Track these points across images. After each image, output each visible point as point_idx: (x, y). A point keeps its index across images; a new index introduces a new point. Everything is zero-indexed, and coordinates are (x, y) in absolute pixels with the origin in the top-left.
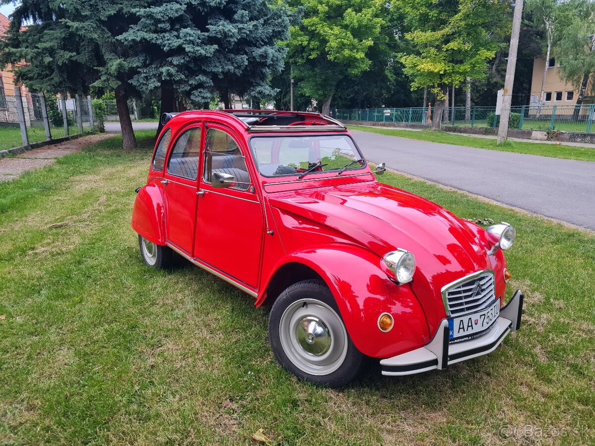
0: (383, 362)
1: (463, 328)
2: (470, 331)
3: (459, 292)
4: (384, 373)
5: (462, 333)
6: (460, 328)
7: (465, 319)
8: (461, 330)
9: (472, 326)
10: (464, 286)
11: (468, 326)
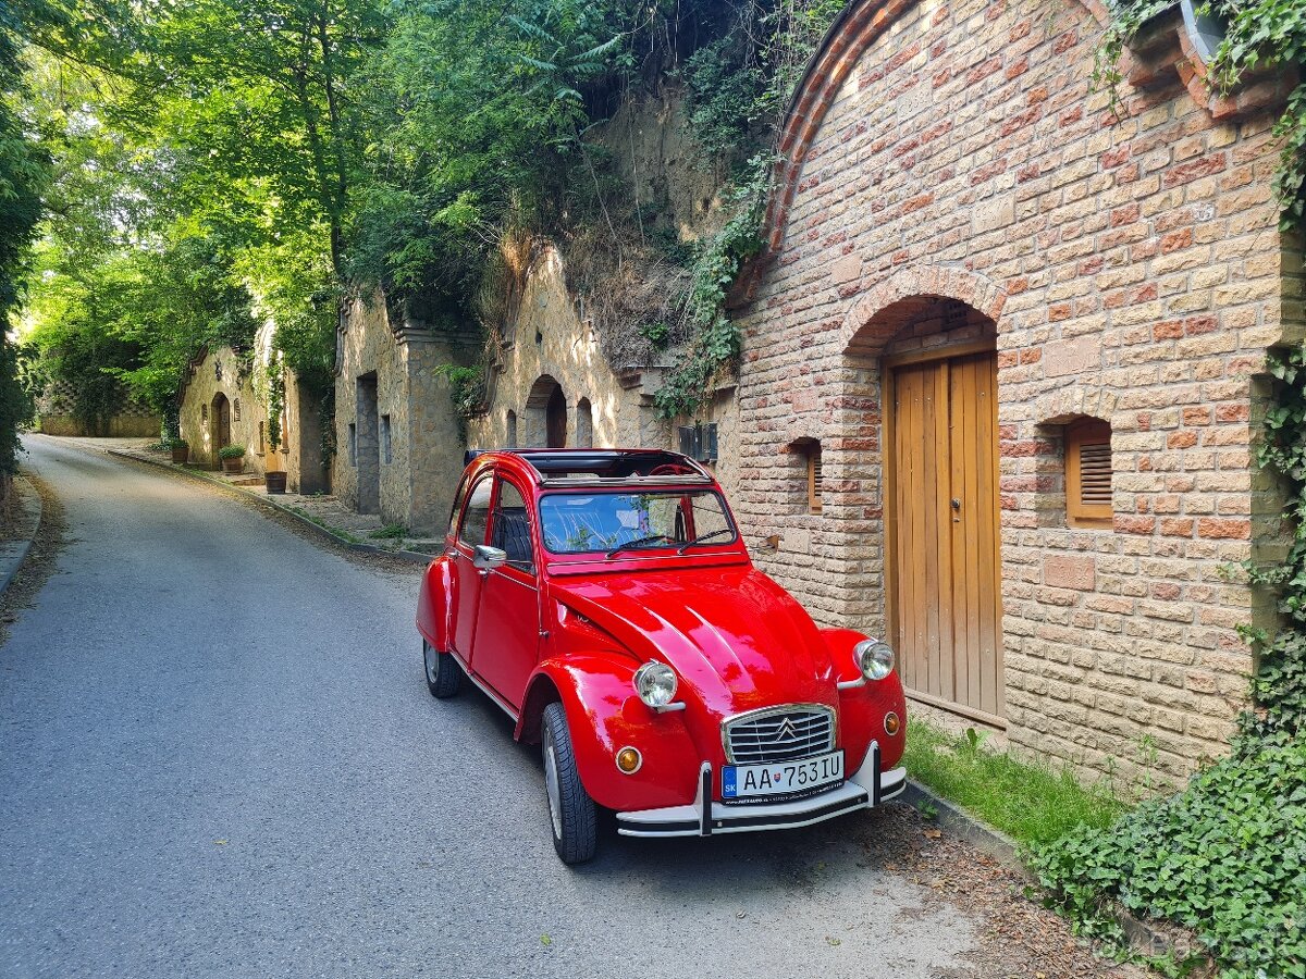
0: (619, 816)
1: (754, 783)
2: (766, 790)
3: (753, 730)
4: (621, 831)
5: (751, 791)
6: (747, 783)
7: (757, 770)
8: (750, 787)
9: (769, 782)
10: (759, 722)
11: (762, 782)
